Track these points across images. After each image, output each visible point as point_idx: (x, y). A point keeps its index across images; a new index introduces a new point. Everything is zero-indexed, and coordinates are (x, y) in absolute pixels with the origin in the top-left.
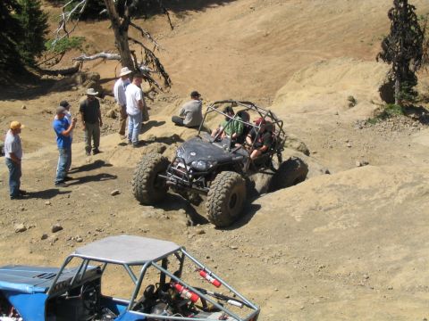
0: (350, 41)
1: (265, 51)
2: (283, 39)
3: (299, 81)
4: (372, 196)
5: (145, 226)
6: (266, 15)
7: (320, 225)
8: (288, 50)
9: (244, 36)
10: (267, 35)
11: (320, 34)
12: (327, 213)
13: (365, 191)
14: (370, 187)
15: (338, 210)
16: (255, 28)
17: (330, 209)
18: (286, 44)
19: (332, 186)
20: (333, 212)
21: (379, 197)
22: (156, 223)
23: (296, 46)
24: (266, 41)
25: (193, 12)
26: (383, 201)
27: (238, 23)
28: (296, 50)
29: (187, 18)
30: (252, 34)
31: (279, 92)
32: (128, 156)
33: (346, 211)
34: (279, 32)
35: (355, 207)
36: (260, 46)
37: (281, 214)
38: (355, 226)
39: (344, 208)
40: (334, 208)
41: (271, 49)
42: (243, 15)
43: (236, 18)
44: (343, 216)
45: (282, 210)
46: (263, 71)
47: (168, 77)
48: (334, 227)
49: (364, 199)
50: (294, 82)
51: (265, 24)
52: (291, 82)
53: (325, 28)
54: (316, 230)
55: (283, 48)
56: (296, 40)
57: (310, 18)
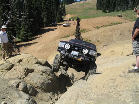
1: (43, 52)
8: (48, 51)
9: (38, 50)
10: (43, 49)
11: (54, 48)
16: (40, 48)
23: (49, 50)
27: (36, 48)
34: (45, 48)
36: (42, 51)
42: (37, 46)
46: (43, 56)
51: (42, 47)
52: (51, 56)
56: (49, 49)
57: (51, 45)
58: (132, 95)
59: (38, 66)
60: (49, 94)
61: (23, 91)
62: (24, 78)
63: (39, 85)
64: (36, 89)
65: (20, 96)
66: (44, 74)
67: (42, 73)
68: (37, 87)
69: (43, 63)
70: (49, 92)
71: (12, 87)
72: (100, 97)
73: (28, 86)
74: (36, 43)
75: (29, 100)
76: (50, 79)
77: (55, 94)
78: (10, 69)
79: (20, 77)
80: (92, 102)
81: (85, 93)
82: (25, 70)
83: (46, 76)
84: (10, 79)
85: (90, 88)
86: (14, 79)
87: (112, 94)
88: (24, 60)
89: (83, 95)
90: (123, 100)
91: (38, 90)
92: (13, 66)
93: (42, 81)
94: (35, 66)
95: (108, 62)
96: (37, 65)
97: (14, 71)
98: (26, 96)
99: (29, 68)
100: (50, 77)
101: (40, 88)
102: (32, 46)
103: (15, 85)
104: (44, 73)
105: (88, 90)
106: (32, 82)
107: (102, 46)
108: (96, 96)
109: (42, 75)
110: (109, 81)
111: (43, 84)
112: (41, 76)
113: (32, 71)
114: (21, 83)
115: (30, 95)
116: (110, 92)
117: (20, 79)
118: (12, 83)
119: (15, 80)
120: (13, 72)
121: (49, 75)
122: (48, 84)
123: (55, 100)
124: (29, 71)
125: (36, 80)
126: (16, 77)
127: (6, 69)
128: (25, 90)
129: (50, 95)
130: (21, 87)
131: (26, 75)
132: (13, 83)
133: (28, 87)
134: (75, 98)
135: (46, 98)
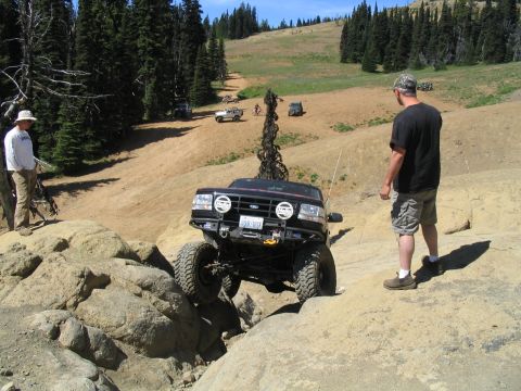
1: (139, 215)
2: (152, 205)
3: (176, 228)
6: (135, 192)
8: (157, 212)
9: (120, 206)
10: (139, 204)
11: (180, 199)
16: (129, 200)
18: (155, 209)
23: (163, 210)
24: (138, 208)
27: (114, 199)
28: (163, 212)
30: (127, 204)
34: (148, 201)
36: (134, 212)
41: (143, 213)
42: (117, 194)
43: (112, 196)
46: (139, 229)
50: (172, 229)
51: (137, 196)
55: (153, 211)
56: (162, 205)
57: (171, 189)
58: (438, 360)
59: (127, 264)
60: (165, 364)
61: (73, 348)
62: (76, 305)
63: (129, 331)
64: (117, 343)
66: (146, 293)
67: (139, 290)
68: (121, 339)
69: (144, 255)
70: (165, 356)
71: (35, 334)
72: (335, 367)
73: (92, 332)
74: (114, 180)
76: (166, 313)
77: (184, 364)
78: (26, 272)
79: (61, 301)
80: (308, 382)
81: (286, 356)
82: (82, 276)
83: (154, 299)
84: (29, 309)
85: (305, 340)
86: (40, 307)
87: (376, 357)
88: (75, 244)
89: (279, 363)
90: (409, 375)
91: (126, 348)
92: (37, 261)
93: (141, 316)
94: (116, 265)
95: (377, 255)
96: (121, 261)
97: (43, 280)
98: (86, 367)
99: (96, 272)
100: (165, 305)
101: (131, 342)
102: (97, 192)
103: (46, 328)
104: (148, 288)
106: (104, 320)
107: (358, 198)
108: (321, 367)
109: (140, 295)
110: (370, 316)
111: (144, 326)
112: (137, 300)
113: (104, 282)
114: (68, 323)
115: (97, 363)
116: (368, 353)
117: (64, 307)
118: (35, 323)
119: (47, 313)
120: (37, 283)
121: (163, 297)
122: (160, 328)
123: (186, 382)
124: (93, 282)
125: (118, 314)
126: (48, 302)
127: (14, 275)
128: (82, 347)
129: (167, 368)
130: (68, 334)
131: (85, 295)
132: (41, 320)
133: (90, 335)
134: (253, 373)
135: (151, 375)
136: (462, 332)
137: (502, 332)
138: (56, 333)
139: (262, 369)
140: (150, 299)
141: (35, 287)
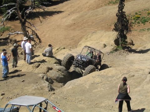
0: (104, 25)
1: (74, 29)
2: (80, 25)
3: (86, 39)
4: (113, 78)
5: (34, 92)
6: (74, 17)
7: (95, 89)
8: (82, 28)
10: (74, 24)
11: (93, 22)
12: (97, 85)
13: (110, 77)
14: (112, 75)
15: (101, 84)
16: (70, 21)
17: (98, 83)
18: (81, 27)
19: (99, 75)
20: (99, 84)
21: (115, 78)
22: (38, 91)
23: (85, 27)
24: (74, 26)
25: (48, 17)
26: (117, 80)
27: (65, 19)
28: (85, 29)
29: (46, 19)
30: (69, 23)
31: (79, 43)
32: (27, 68)
33: (104, 84)
34: (79, 23)
35: (107, 82)
37: (81, 86)
38: (107, 89)
39: (103, 83)
40: (100, 83)
41: (76, 28)
43: (63, 18)
44: (103, 86)
45: (81, 84)
47: (40, 39)
48: (100, 90)
49: (110, 79)
50: (85, 40)
51: (74, 20)
52: (84, 40)
53: (95, 21)
54: (94, 91)
55: (80, 28)
56: (84, 25)
57: (89, 17)
58: (90, 85)
59: (56, 65)
61: (46, 80)
62: (46, 73)
63: (55, 78)
64: (53, 80)
65: (44, 82)
66: (59, 71)
67: (58, 71)
70: (61, 83)
71: (40, 77)
73: (49, 78)
75: (49, 84)
78: (38, 67)
82: (47, 68)
83: (61, 72)
84: (39, 73)
86: (41, 73)
91: (54, 81)
92: (39, 65)
93: (57, 76)
94: (54, 65)
96: (55, 65)
97: (41, 68)
98: (48, 83)
99: (50, 67)
100: (63, 74)
103: (42, 77)
104: (60, 70)
105: (76, 82)
106: (51, 76)
109: (58, 72)
111: (58, 77)
114: (45, 76)
115: (50, 83)
117: (44, 73)
118: (40, 76)
119: (42, 74)
120: (40, 69)
121: (63, 72)
122: (61, 78)
124: (50, 69)
125: (53, 75)
126: (42, 72)
127: (36, 67)
130: (45, 78)
131: (48, 71)
132: (41, 75)
135: (58, 86)
136: (95, 82)
137: (99, 82)
138: (43, 78)
139: (71, 84)
140: (60, 72)
141: (40, 70)
